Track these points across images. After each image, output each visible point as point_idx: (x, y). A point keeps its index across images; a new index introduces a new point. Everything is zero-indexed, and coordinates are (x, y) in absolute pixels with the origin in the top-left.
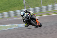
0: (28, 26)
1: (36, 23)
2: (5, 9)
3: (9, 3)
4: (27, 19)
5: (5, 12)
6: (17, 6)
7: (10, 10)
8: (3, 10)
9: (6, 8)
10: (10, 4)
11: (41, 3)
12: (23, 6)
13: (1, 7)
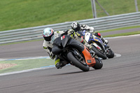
0: (63, 65)
1: (84, 59)
2: (46, 18)
3: (57, 3)
4: (57, 48)
5: (45, 24)
6: (76, 10)
7: (58, 20)
8: (40, 19)
9: (48, 15)
10: (58, 5)
11: (134, 3)
12: (90, 9)
13: (36, 13)
